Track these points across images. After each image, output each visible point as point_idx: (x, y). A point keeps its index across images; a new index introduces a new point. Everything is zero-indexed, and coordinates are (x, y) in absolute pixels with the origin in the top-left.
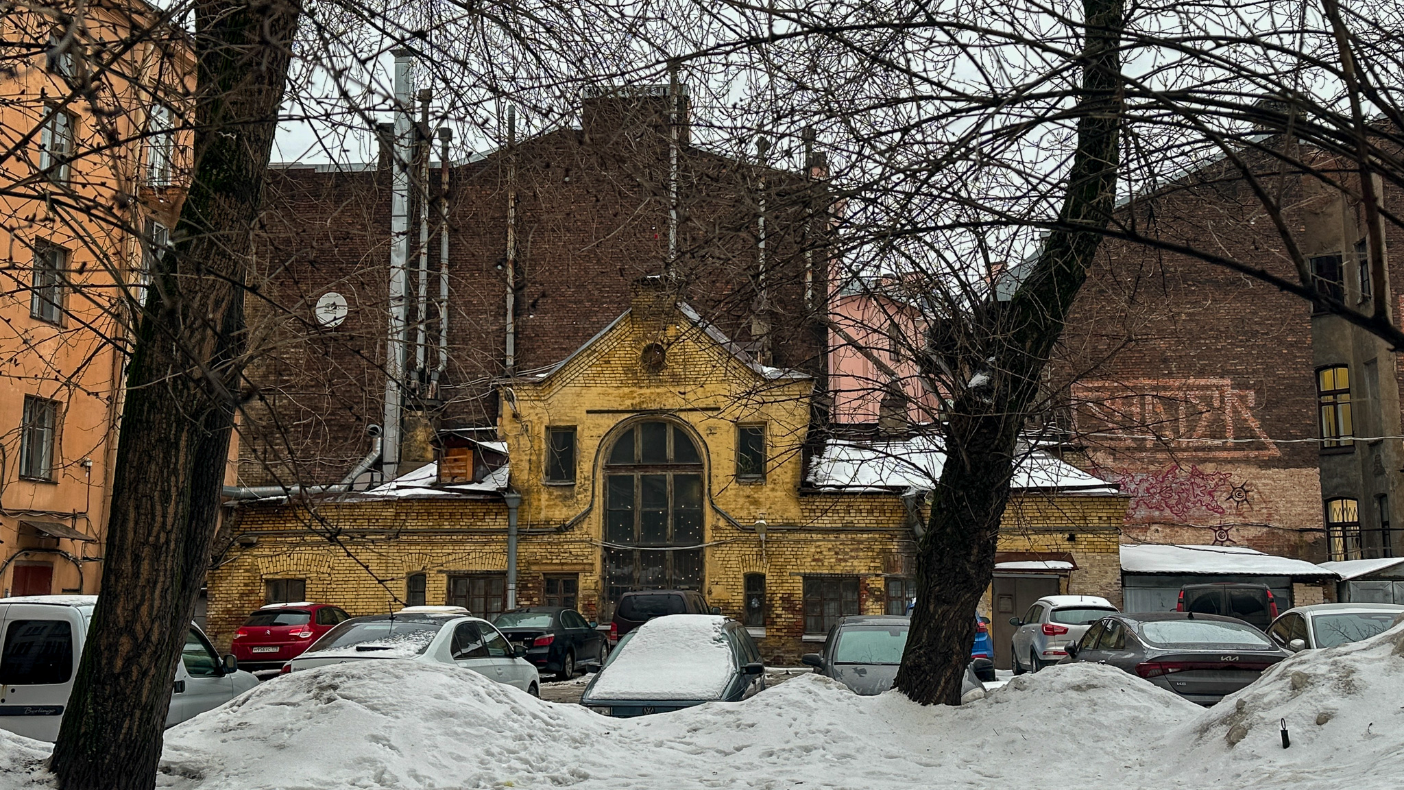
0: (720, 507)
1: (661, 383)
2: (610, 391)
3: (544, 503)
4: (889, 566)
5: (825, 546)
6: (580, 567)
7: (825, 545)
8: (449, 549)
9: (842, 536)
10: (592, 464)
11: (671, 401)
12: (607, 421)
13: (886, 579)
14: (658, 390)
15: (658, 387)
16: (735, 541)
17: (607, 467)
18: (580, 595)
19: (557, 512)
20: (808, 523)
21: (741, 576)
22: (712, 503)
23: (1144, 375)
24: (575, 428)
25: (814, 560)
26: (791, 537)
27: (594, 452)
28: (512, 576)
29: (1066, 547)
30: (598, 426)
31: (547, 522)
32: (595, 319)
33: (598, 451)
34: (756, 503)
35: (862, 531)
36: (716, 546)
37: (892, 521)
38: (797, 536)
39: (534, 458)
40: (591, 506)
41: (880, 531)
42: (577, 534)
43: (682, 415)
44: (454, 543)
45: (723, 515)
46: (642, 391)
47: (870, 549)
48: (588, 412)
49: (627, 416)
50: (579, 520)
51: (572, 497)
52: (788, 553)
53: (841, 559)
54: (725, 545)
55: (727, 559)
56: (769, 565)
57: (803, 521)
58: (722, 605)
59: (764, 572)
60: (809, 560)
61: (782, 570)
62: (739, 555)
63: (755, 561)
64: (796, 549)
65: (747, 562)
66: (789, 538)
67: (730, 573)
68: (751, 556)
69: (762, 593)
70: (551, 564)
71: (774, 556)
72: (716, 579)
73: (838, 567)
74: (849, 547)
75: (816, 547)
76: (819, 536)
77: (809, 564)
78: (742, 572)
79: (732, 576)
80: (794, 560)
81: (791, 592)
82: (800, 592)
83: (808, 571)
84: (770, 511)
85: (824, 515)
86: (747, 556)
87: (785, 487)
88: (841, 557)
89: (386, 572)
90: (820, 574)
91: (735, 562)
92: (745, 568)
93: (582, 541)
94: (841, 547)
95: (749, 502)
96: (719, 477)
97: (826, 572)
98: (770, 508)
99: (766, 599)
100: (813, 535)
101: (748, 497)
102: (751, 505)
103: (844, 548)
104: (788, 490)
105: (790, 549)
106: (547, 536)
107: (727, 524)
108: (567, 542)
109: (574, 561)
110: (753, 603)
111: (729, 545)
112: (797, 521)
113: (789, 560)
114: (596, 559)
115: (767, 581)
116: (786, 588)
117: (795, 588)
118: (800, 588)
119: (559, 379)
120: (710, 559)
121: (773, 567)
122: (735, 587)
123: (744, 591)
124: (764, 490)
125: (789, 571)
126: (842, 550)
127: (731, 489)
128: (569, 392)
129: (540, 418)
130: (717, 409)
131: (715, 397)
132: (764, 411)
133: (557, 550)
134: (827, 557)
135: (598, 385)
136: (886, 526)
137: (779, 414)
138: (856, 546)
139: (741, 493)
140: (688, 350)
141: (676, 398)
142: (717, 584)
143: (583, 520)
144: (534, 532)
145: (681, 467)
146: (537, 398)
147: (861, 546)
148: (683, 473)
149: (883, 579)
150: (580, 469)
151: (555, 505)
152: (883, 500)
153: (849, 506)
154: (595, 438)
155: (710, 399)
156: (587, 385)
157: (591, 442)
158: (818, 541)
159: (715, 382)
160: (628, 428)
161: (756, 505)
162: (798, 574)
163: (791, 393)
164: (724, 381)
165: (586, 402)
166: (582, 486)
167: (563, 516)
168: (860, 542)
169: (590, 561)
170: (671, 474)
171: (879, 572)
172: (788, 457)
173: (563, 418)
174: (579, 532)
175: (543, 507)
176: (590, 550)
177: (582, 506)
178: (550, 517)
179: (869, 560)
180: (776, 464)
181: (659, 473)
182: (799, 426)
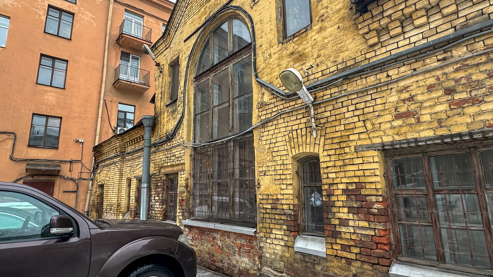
0: (265, 79)
2: (195, 17)
3: (165, 120)
5: (419, 83)
7: (418, 81)
8: (137, 162)
10: (184, 79)
12: (192, 42)
16: (280, 115)
17: (195, 79)
18: (178, 192)
19: (170, 125)
20: (381, 54)
21: (289, 161)
24: (178, 58)
25: (398, 116)
26: (351, 87)
27: (185, 70)
30: (188, 48)
31: (166, 133)
33: (187, 68)
34: (301, 58)
36: (263, 125)
39: (163, 89)
40: (183, 113)
44: (139, 157)
45: (267, 87)
48: (185, 41)
51: (176, 110)
52: (351, 114)
53: (465, 101)
54: (270, 124)
55: (274, 141)
56: (322, 139)
57: (368, 56)
58: (270, 201)
59: (316, 151)
60: (389, 117)
61: (343, 145)
62: (286, 133)
63: (304, 138)
64: (362, 105)
65: (296, 140)
66: (349, 89)
67: (277, 159)
68: (299, 131)
69: (318, 184)
70: (167, 166)
71: (329, 125)
72: (264, 169)
73: (459, 119)
74: (482, 68)
75: (400, 91)
76: (403, 69)
77: (388, 125)
78: (291, 155)
79: (280, 162)
80: (361, 124)
81: (362, 179)
82: (378, 179)
83: (387, 139)
84: (318, 61)
85: (407, 29)
86: (294, 133)
87: (335, 18)
88: (464, 96)
89: (121, 179)
90: (416, 140)
91: (281, 144)
92: (293, 150)
93: (179, 145)
94: (459, 75)
95: (293, 60)
96: (263, 47)
97: (430, 134)
98: (319, 56)
99: (324, 193)
100: (391, 73)
101: (292, 54)
102: (295, 63)
103: (468, 78)
104: (343, 19)
105: (352, 108)
106: (166, 145)
107: (272, 96)
108: (173, 147)
109: (177, 163)
110: (313, 199)
111: (275, 122)
112: (359, 59)
113: (352, 126)
114: (187, 160)
115: (323, 165)
116: (352, 174)
117: (367, 173)
118: (378, 173)
119: (173, 27)
120: (258, 143)
121: (329, 141)
122: (283, 177)
123: (295, 182)
124: (310, 36)
125: (353, 144)
126: (463, 81)
127: (274, 54)
128: (178, 33)
129: (167, 60)
133: (170, 155)
134: (426, 104)
135: (190, 18)
139: (284, 52)
142: (265, 174)
143: (180, 127)
144: (160, 143)
145: (238, 54)
146: (166, 48)
148: (240, 59)
150: (180, 86)
151: (169, 119)
154: (187, 58)
156: (186, 22)
157: (185, 63)
158: (403, 78)
160: (206, 41)
161: (301, 60)
162: (371, 147)
165: (185, 34)
166: (180, 100)
167: (172, 127)
169: (183, 162)
170: (232, 65)
173: (175, 53)
174: (178, 138)
175: (165, 123)
176: (183, 151)
177: (180, 116)
178: (168, 129)
181: (224, 68)
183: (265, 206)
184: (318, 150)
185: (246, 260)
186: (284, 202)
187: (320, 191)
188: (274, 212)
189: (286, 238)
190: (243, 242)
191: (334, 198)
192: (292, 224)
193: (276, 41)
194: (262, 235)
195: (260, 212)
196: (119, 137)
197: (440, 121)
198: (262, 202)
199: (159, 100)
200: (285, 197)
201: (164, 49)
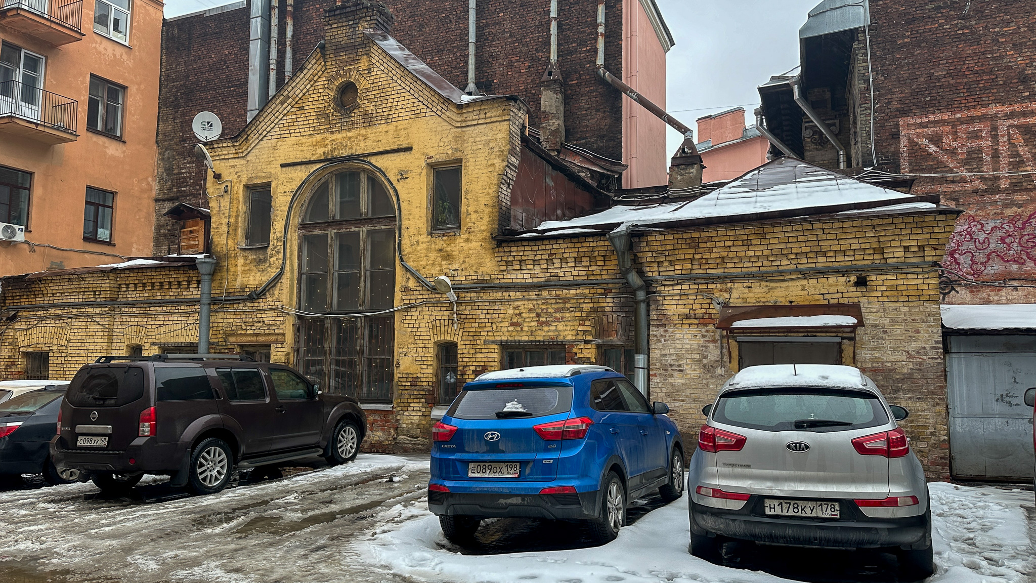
0: (410, 264)
1: (353, 125)
2: (304, 140)
3: (240, 268)
4: (601, 330)
5: (525, 306)
6: (273, 338)
7: (525, 304)
8: (160, 320)
9: (545, 293)
10: (284, 222)
11: (362, 144)
12: (300, 174)
13: (598, 347)
14: (349, 134)
15: (349, 130)
16: (425, 303)
17: (303, 226)
19: (251, 278)
20: (507, 279)
21: (431, 345)
22: (402, 260)
23: (996, 101)
24: (268, 185)
25: (512, 324)
26: (486, 296)
27: (287, 208)
29: (853, 295)
30: (291, 180)
31: (242, 289)
33: (290, 208)
34: (448, 257)
35: (569, 285)
36: (406, 310)
37: (605, 271)
38: (492, 295)
39: (232, 220)
40: (284, 268)
42: (268, 301)
43: (373, 160)
44: (165, 314)
45: (412, 274)
46: (334, 137)
47: (578, 308)
48: (283, 166)
49: (318, 166)
50: (271, 285)
51: (265, 260)
52: (483, 316)
53: (543, 322)
54: (415, 309)
55: (417, 325)
56: (461, 331)
57: (499, 277)
58: (410, 379)
59: (455, 340)
60: (507, 324)
61: (476, 338)
62: (429, 321)
63: (446, 328)
64: (492, 312)
65: (438, 328)
66: (484, 297)
67: (418, 342)
68: (442, 321)
69: (454, 365)
70: (246, 335)
71: (467, 321)
72: (405, 350)
73: (539, 332)
74: (553, 306)
75: (515, 308)
76: (518, 294)
77: (506, 329)
78: (433, 341)
79: (421, 346)
80: (490, 325)
81: (487, 364)
82: (496, 364)
83: (504, 338)
84: (463, 266)
85: (523, 267)
86: (438, 322)
87: (480, 236)
88: (544, 319)
89: (110, 344)
90: (519, 341)
91: (425, 329)
92: (435, 336)
93: (274, 309)
94: (544, 307)
95: (441, 256)
96: (410, 230)
97: (526, 338)
98: (464, 262)
99: (459, 373)
100: (511, 294)
101: (441, 250)
102: (443, 260)
103: (547, 310)
104: (485, 240)
105: (485, 312)
106: (242, 305)
107: (417, 284)
108: (260, 310)
109: (267, 332)
110: (448, 377)
111: (420, 309)
112: (493, 277)
113: (484, 325)
114: (288, 329)
115: (459, 351)
116: (480, 359)
117: (490, 360)
118: (496, 360)
119: (255, 132)
120: (400, 325)
121: (466, 334)
122: (424, 358)
123: (435, 364)
124: (458, 241)
125: (483, 338)
126: (545, 311)
127: (422, 243)
128: (266, 145)
129: (239, 176)
130: (409, 149)
131: (407, 136)
132: (459, 146)
133: (251, 320)
134: (526, 320)
135: (292, 135)
136: (598, 277)
137: (474, 148)
138: (561, 306)
139: (433, 246)
140: (380, 84)
141: (367, 140)
142: (405, 355)
143: (275, 286)
144: (230, 300)
145: (374, 221)
146: (236, 156)
147: (568, 305)
148: (377, 228)
149: (594, 346)
150: (274, 229)
151: (249, 270)
152: (592, 244)
153: (551, 254)
154: (288, 194)
155: (401, 139)
156: (283, 136)
157: (284, 198)
158: (517, 300)
159: (408, 117)
160: (322, 181)
161: (449, 260)
162: (494, 342)
163: (489, 120)
164: (417, 116)
165: (281, 154)
166: (274, 248)
167: (257, 283)
168: (566, 300)
169: (281, 331)
170: (365, 229)
171: (590, 338)
172: (484, 200)
173: (260, 174)
174: (270, 299)
175: (239, 273)
176: (281, 318)
177: (274, 270)
178: (245, 283)
179: (577, 323)
180: (471, 209)
181: (353, 229)
182: (497, 161)
183: (403, 384)
184: (456, 339)
185: (380, 433)
186: (423, 380)
187: (455, 370)
188: (413, 388)
189: (424, 409)
190: (377, 418)
191: (466, 377)
192: (431, 397)
193: (424, 230)
194: (398, 409)
195: (399, 389)
196: (111, 274)
197: (532, 332)
198: (402, 380)
199: (222, 234)
200: (425, 375)
201: (231, 156)
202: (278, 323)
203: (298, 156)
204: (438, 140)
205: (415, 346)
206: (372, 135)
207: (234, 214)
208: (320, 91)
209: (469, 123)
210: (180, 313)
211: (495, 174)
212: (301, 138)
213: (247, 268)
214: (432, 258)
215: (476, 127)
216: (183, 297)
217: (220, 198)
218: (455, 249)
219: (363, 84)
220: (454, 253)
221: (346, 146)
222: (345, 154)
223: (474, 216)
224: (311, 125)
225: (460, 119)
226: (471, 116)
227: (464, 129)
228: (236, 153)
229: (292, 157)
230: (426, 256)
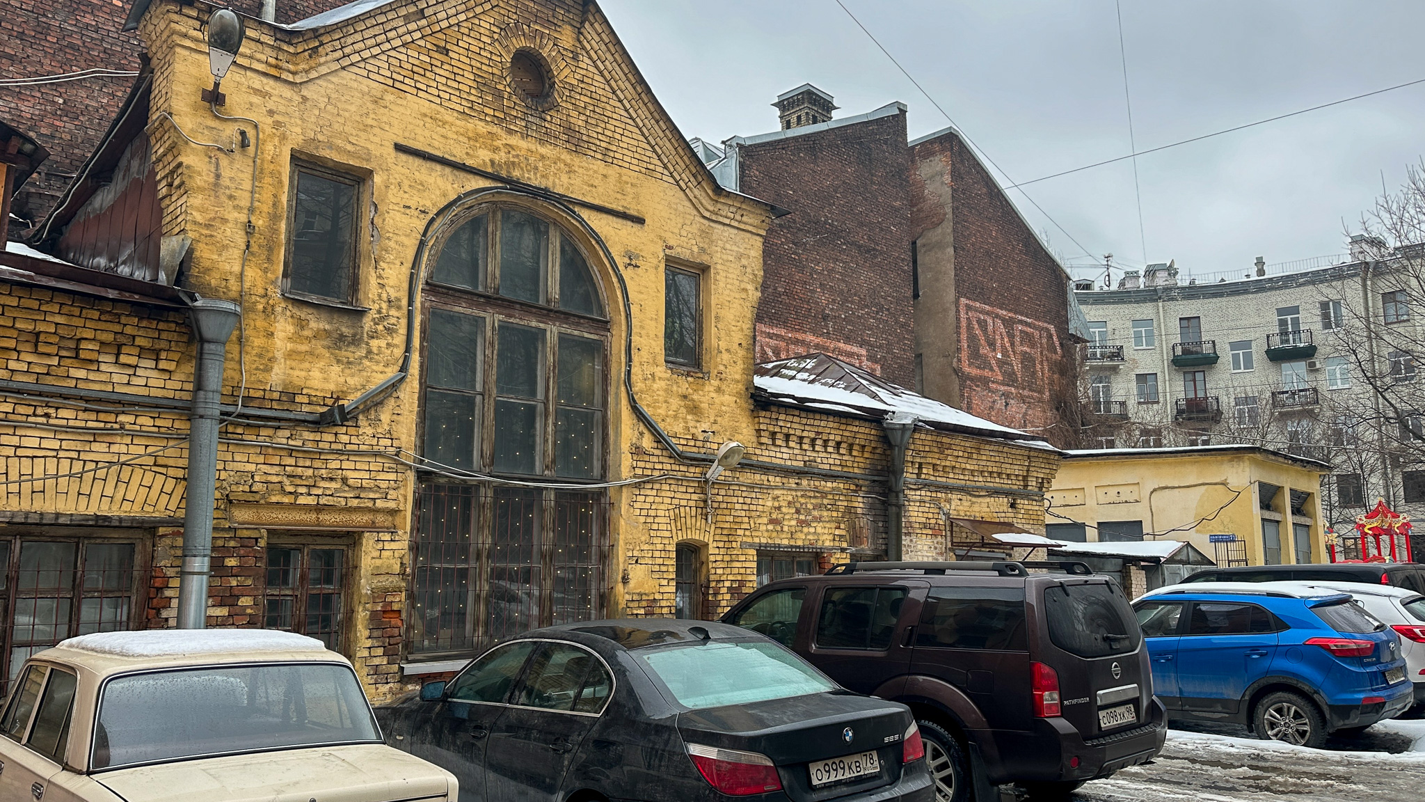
1: (547, 136)
2: (449, 117)
3: (281, 344)
4: (854, 536)
5: (784, 497)
6: (365, 518)
7: (783, 494)
9: (805, 482)
10: (406, 270)
11: (564, 178)
12: (440, 182)
13: (852, 556)
14: (543, 150)
15: (541, 142)
16: (666, 477)
17: (431, 288)
18: (365, 585)
19: (316, 374)
20: (765, 455)
21: (672, 547)
22: (631, 399)
24: (365, 175)
25: (772, 521)
26: (742, 478)
27: (411, 244)
28: (203, 534)
29: (1008, 516)
30: (422, 187)
31: (290, 395)
32: (88, 19)
33: (422, 244)
35: (826, 476)
36: (638, 486)
37: (857, 464)
38: (748, 477)
39: (259, 222)
40: (404, 368)
41: (846, 478)
42: (364, 434)
43: (585, 214)
45: (650, 426)
46: (514, 140)
47: (834, 506)
48: (399, 148)
49: (482, 183)
50: (374, 402)
51: (356, 341)
52: (739, 506)
53: (803, 521)
54: (650, 486)
55: (652, 513)
56: (713, 527)
57: (758, 452)
58: (644, 604)
59: (706, 540)
60: (765, 520)
61: (731, 538)
62: (670, 507)
63: (694, 519)
64: (748, 501)
65: (683, 520)
67: (656, 541)
68: (688, 508)
71: (720, 512)
73: (799, 535)
74: (812, 501)
75: (774, 499)
76: (777, 479)
77: (765, 528)
78: (676, 540)
79: (660, 547)
80: (747, 520)
81: (744, 578)
82: (755, 578)
83: (764, 541)
84: (715, 428)
85: (784, 444)
86: (682, 510)
87: (734, 388)
88: (803, 517)
90: (779, 546)
91: (664, 520)
92: (679, 532)
93: (376, 454)
94: (802, 500)
95: (686, 407)
96: (642, 353)
97: (785, 542)
98: (715, 422)
99: (711, 591)
100: (771, 478)
101: (685, 397)
102: (688, 413)
103: (806, 503)
104: (739, 394)
105: (741, 500)
107: (655, 445)
109: (355, 503)
111: (657, 486)
112: (751, 451)
113: (740, 520)
114: (409, 501)
115: (711, 558)
116: (736, 571)
117: (749, 571)
119: (338, 45)
120: (628, 511)
121: (719, 531)
122: (664, 568)
124: (707, 388)
125: (739, 539)
126: (804, 506)
127: (660, 378)
128: (355, 85)
129: (277, 124)
130: (640, 221)
131: (636, 197)
132: (706, 246)
133: (310, 472)
134: (787, 517)
135: (421, 94)
136: (851, 470)
137: (725, 257)
138: (819, 501)
139: (675, 388)
140: (593, 89)
141: (572, 175)
142: (637, 562)
143: (381, 403)
144: (248, 417)
145: (572, 319)
146: (273, 72)
147: (825, 501)
148: (576, 333)
149: (848, 556)
150: (380, 277)
151: (311, 353)
152: (855, 429)
153: (818, 433)
154: (413, 212)
155: (629, 199)
156: (397, 85)
157: (406, 220)
158: (776, 488)
159: (637, 169)
160: (475, 211)
161: (695, 414)
162: (751, 546)
163: (742, 226)
164: (650, 172)
165: (395, 122)
166: (382, 319)
167: (332, 387)
168: (824, 494)
169: (392, 505)
170: (554, 329)
171: (845, 545)
172: (738, 337)
173: (339, 142)
174: (369, 431)
175: (279, 355)
176: (392, 476)
177: (380, 368)
178: (298, 382)
179: (833, 525)
180: (723, 345)
181: (534, 324)
182: (750, 287)
183: (635, 612)
184: (708, 538)
186: (664, 603)
191: (720, 597)
193: (661, 358)
197: (792, 534)
198: (632, 605)
199: (225, 247)
200: (666, 596)
201: (261, 67)
202: (383, 485)
203: (436, 144)
204: (680, 226)
205: (651, 547)
206: (581, 171)
207: (266, 208)
208: (484, 39)
209: (721, 219)
210: (57, 430)
211: (749, 305)
212: (439, 108)
213: (304, 348)
214: (674, 407)
215: (726, 228)
216: (72, 383)
217: (221, 155)
218: (703, 399)
219: (563, 73)
220: (702, 405)
221: (536, 168)
222: (535, 183)
223: (725, 356)
224: (465, 96)
225: (711, 208)
226: (725, 211)
227: (712, 224)
228: (276, 67)
229: (422, 139)
230: (666, 402)
